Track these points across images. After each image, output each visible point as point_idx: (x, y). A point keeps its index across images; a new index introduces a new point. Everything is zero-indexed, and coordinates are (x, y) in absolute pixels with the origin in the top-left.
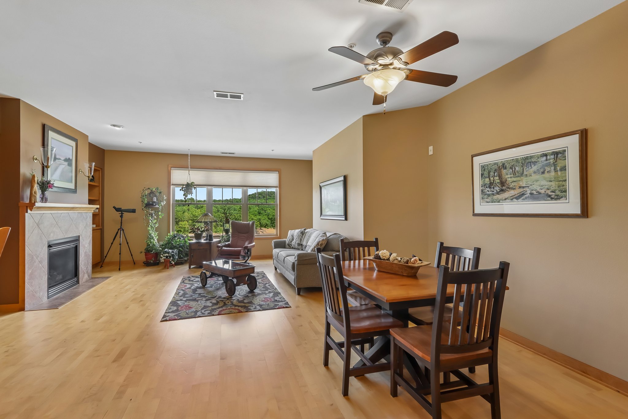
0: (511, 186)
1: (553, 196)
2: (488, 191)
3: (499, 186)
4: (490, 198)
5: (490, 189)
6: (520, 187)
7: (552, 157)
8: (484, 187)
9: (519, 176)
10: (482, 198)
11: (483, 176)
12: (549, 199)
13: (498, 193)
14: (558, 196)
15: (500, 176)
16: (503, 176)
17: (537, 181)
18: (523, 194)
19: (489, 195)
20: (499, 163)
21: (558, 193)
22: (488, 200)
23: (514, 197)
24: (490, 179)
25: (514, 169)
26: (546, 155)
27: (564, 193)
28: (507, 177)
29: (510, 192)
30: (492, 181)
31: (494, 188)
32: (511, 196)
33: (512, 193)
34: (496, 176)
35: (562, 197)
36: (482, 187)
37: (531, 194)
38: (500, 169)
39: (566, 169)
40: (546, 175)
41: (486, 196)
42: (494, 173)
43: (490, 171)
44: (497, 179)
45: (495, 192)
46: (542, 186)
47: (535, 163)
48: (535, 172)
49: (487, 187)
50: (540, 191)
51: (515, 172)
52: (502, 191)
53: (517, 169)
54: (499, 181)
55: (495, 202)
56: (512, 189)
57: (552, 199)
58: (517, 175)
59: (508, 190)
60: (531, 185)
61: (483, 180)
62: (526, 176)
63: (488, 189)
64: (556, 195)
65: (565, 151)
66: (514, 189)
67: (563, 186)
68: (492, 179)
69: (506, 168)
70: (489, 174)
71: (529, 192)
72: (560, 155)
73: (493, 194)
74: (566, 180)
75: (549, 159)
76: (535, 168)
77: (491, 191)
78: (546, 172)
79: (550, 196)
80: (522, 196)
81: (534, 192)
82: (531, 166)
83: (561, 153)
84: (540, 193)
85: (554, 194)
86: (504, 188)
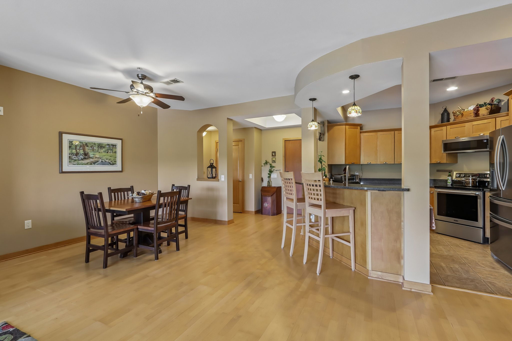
0: (91, 157)
1: (111, 163)
2: (75, 158)
3: (84, 156)
4: (76, 162)
5: (76, 156)
6: (96, 158)
7: (112, 146)
8: (72, 155)
9: (95, 152)
10: (70, 162)
11: (71, 148)
12: (110, 164)
13: (82, 159)
14: (113, 163)
15: (84, 150)
16: (86, 150)
17: (105, 156)
18: (98, 161)
19: (75, 160)
20: (83, 143)
21: (113, 162)
22: (74, 163)
23: (92, 162)
24: (76, 151)
25: (93, 148)
26: (109, 145)
27: (116, 162)
28: (88, 151)
29: (90, 160)
30: (78, 152)
31: (79, 156)
32: (90, 162)
33: (91, 160)
34: (81, 150)
35: (115, 164)
36: (69, 154)
37: (102, 161)
38: (84, 146)
39: (116, 153)
40: (109, 154)
41: (72, 161)
42: (80, 148)
43: (77, 146)
44: (82, 152)
45: (80, 158)
46: (107, 158)
47: (104, 147)
48: (104, 152)
49: (73, 155)
50: (106, 160)
51: (93, 149)
52: (85, 158)
53: (95, 148)
54: (83, 153)
55: (80, 165)
56: (91, 158)
57: (111, 164)
58: (95, 151)
59: (89, 158)
60: (102, 157)
61: (70, 150)
62: (100, 152)
63: (75, 156)
64: (112, 163)
65: (116, 145)
66: (93, 158)
67: (115, 159)
68: (78, 151)
69: (88, 146)
70: (76, 147)
71: (101, 160)
72: (114, 146)
73: (79, 160)
74: (116, 157)
75: (110, 147)
76: (104, 150)
77: (77, 158)
78: (109, 152)
79: (110, 163)
80: (97, 162)
81: (103, 161)
82: (102, 148)
83: (115, 146)
84: (106, 162)
85: (112, 162)
86: (86, 157)
